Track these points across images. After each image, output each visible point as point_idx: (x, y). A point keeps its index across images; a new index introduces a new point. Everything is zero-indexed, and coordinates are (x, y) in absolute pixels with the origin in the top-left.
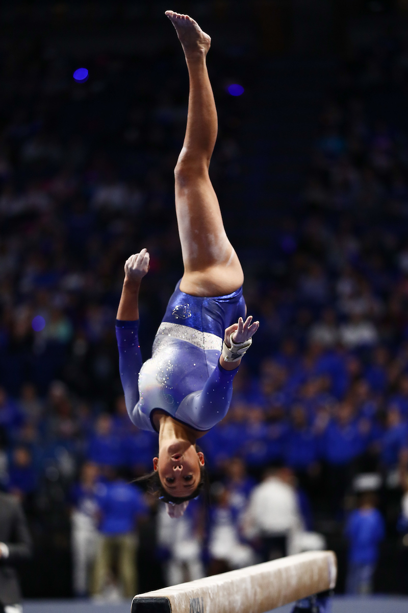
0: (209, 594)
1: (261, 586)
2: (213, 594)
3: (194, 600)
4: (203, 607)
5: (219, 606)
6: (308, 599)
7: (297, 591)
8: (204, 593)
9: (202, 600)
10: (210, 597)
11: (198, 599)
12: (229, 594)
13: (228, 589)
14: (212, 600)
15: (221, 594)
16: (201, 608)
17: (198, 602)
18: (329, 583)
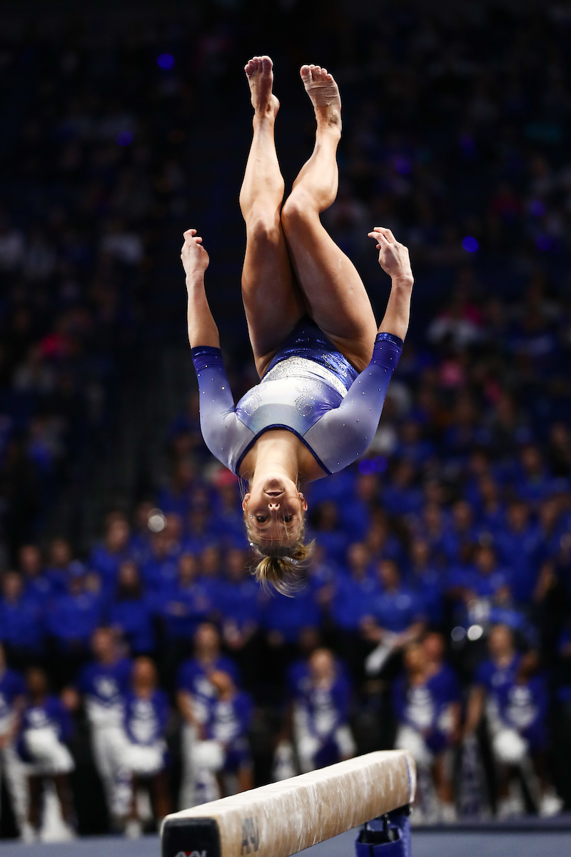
0: (265, 812)
1: (326, 800)
2: (269, 811)
3: (247, 820)
4: (258, 831)
5: (277, 829)
6: (383, 818)
7: (370, 807)
8: (258, 810)
9: (257, 821)
10: (266, 816)
11: (251, 819)
12: (289, 812)
13: (287, 805)
14: (269, 820)
15: (278, 811)
16: (256, 831)
17: (252, 824)
18: (409, 794)
